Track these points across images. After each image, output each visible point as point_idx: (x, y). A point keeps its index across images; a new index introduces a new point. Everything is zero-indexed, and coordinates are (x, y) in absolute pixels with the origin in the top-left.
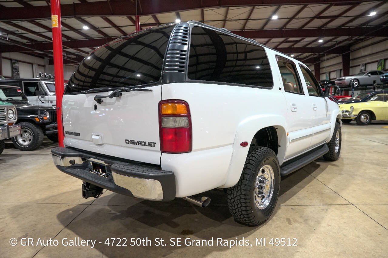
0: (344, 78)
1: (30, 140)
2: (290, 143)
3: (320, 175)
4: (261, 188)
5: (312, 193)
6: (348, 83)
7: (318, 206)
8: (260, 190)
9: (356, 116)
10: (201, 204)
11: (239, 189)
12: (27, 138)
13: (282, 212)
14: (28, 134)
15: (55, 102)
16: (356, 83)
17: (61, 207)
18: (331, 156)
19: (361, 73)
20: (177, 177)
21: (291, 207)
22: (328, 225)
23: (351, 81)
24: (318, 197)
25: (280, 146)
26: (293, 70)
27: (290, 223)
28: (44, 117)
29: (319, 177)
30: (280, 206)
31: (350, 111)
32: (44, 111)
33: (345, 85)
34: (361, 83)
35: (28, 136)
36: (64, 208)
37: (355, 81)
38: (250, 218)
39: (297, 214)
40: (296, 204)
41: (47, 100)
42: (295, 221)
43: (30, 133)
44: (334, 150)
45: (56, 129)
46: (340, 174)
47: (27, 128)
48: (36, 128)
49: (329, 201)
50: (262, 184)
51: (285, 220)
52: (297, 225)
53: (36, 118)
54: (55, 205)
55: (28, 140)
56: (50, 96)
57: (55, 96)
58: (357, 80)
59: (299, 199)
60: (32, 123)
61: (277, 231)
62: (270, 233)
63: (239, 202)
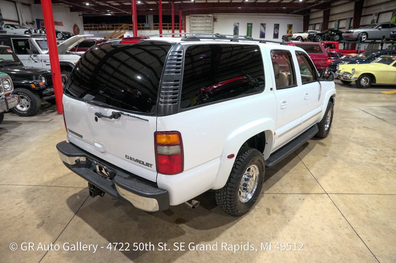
0: (352, 31)
1: (28, 106)
2: (277, 138)
3: (306, 156)
4: (245, 185)
5: (294, 178)
6: (356, 37)
7: (296, 195)
8: (245, 187)
9: (357, 79)
10: (192, 206)
11: (225, 190)
12: (25, 104)
13: (264, 201)
14: (25, 100)
15: (49, 61)
16: (364, 36)
17: (68, 191)
18: (320, 134)
19: (372, 25)
20: (171, 193)
21: (272, 195)
22: (301, 216)
23: (359, 34)
24: (298, 184)
25: (267, 144)
26: (289, 59)
27: (269, 214)
28: (40, 83)
29: (304, 160)
30: (263, 193)
31: (351, 73)
32: (39, 76)
33: (353, 38)
34: (369, 37)
35: (25, 102)
36: (71, 193)
37: (363, 34)
38: (234, 212)
39: (277, 203)
40: (278, 191)
41: (40, 59)
42: (274, 211)
43: (27, 100)
44: (324, 128)
45: (52, 95)
46: (325, 156)
47: (24, 94)
48: (32, 94)
49: (307, 189)
50: (246, 182)
51: (266, 210)
52: (275, 215)
53: (32, 85)
54: (63, 189)
55: (26, 106)
56: (43, 55)
57: (48, 55)
58: (366, 33)
59: (281, 186)
60: (28, 89)
61: (257, 221)
62: (250, 224)
63: (225, 200)
